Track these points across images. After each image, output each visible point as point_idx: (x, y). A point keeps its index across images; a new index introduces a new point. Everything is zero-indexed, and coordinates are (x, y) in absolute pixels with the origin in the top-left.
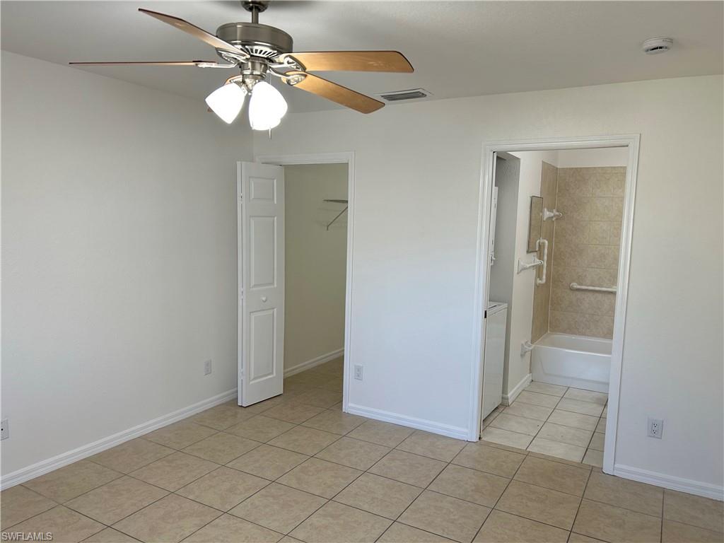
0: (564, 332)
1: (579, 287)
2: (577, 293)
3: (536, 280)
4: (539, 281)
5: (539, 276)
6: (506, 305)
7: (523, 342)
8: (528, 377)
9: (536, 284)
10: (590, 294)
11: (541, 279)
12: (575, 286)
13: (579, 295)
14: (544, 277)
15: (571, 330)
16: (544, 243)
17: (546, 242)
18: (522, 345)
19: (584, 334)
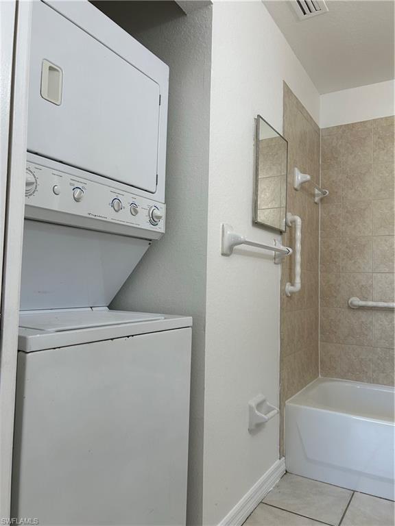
0: (344, 376)
1: (362, 303)
2: (360, 313)
3: (282, 283)
4: (289, 288)
5: (289, 277)
6: (188, 320)
7: (254, 405)
8: (276, 466)
9: (283, 291)
10: (380, 315)
11: (293, 285)
12: (357, 301)
13: (363, 316)
14: (298, 280)
15: (356, 372)
16: (294, 222)
17: (299, 220)
18: (251, 408)
19: (375, 381)
